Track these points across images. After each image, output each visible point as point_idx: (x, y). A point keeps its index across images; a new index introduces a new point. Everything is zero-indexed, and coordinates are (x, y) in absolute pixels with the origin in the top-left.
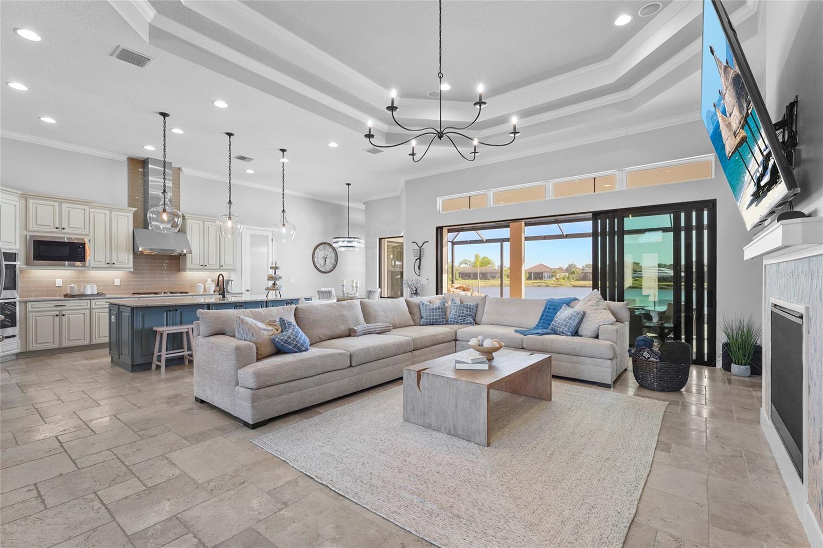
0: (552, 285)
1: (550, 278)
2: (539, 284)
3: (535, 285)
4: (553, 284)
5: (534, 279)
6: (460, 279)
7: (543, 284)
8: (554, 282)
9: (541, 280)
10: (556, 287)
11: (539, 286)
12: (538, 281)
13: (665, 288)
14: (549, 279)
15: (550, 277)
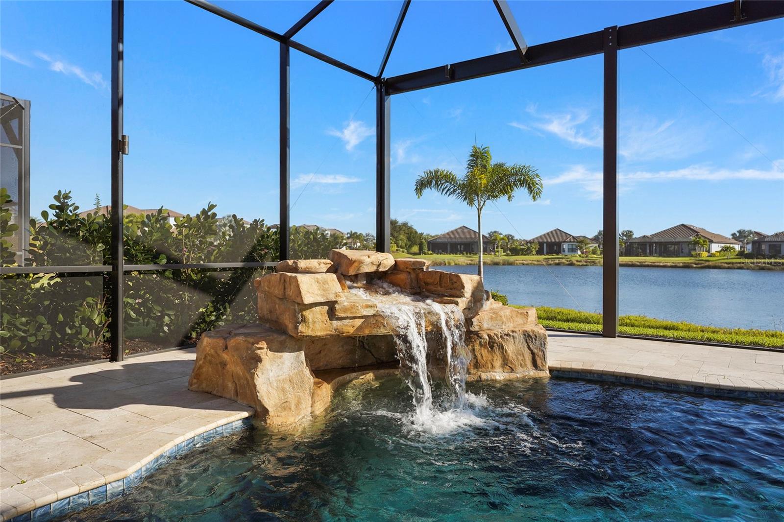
0: (579, 263)
1: (572, 252)
2: (557, 261)
3: (550, 262)
4: (580, 261)
5: (548, 253)
6: (430, 252)
7: (564, 261)
8: (579, 259)
9: (558, 253)
10: (586, 265)
11: (558, 264)
12: (555, 256)
13: (769, 269)
14: (573, 254)
15: (573, 250)
